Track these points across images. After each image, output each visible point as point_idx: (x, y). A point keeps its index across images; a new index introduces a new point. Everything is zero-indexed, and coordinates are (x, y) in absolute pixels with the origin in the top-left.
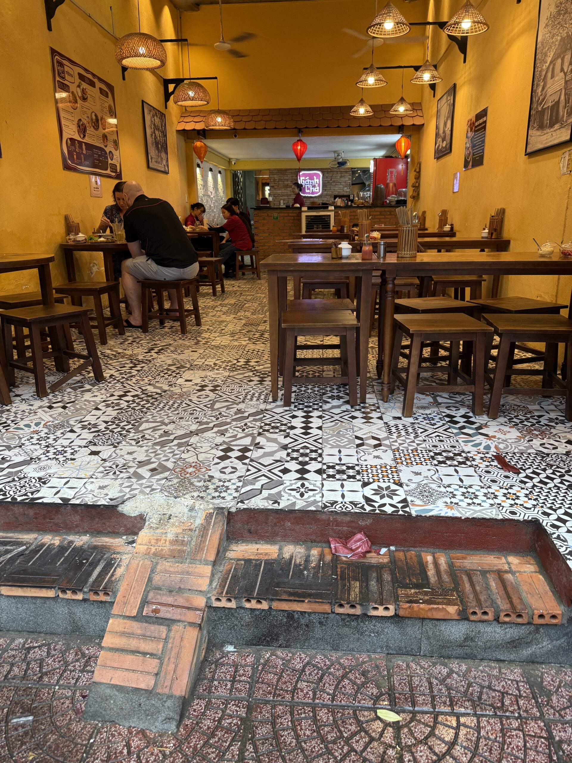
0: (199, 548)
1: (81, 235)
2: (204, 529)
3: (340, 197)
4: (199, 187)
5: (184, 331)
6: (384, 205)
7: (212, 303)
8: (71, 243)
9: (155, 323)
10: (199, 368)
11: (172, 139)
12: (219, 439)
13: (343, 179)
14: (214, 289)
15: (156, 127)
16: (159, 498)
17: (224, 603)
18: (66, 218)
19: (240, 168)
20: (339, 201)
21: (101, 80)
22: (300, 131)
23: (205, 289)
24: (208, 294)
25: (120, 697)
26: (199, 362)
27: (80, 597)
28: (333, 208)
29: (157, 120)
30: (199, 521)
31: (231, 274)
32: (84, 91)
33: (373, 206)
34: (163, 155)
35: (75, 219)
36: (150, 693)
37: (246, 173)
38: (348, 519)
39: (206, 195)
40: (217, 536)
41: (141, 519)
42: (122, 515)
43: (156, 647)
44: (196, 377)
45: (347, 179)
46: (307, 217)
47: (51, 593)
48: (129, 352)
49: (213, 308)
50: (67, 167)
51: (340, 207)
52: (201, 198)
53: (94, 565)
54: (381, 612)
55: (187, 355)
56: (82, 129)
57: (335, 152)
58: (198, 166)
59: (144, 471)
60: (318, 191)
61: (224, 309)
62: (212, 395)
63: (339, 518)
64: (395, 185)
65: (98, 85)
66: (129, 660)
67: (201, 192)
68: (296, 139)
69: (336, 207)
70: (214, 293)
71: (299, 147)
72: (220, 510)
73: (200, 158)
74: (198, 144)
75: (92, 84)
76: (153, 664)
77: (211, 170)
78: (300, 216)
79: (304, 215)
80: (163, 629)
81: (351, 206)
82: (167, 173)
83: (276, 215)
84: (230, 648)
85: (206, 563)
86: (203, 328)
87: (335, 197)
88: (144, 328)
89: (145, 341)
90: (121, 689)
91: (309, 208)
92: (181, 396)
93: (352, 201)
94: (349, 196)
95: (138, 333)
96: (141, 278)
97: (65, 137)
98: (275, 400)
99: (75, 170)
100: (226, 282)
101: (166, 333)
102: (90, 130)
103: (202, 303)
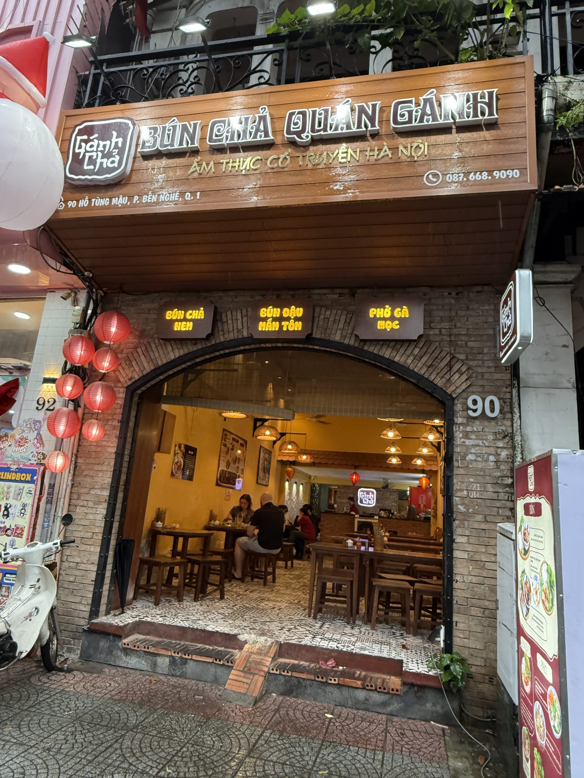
0: (268, 652)
1: (217, 522)
2: (270, 647)
3: (384, 510)
4: (286, 494)
5: (265, 584)
6: (415, 519)
7: (283, 573)
8: (211, 525)
9: (248, 579)
10: (272, 601)
11: (274, 465)
12: (279, 625)
13: (391, 497)
14: (286, 564)
15: (265, 460)
16: (253, 636)
17: (274, 672)
18: (211, 511)
19: (317, 482)
20: (382, 513)
21: (242, 439)
22: (356, 467)
23: (281, 563)
24: (281, 567)
25: (234, 695)
26: (273, 599)
27: (221, 663)
28: (377, 517)
29: (267, 456)
30: (269, 644)
31: (299, 557)
32: (233, 446)
33: (408, 519)
34: (267, 475)
35: (215, 512)
36: (245, 694)
37: (321, 486)
38: (327, 652)
39: (290, 499)
40: (274, 651)
41: (246, 642)
42: (239, 639)
43: (249, 681)
44: (271, 604)
45: (395, 496)
46: (358, 521)
47: (210, 660)
48: (235, 590)
49: (284, 575)
50: (217, 484)
51: (383, 517)
52: (287, 503)
53: (227, 655)
54: (333, 682)
55: (266, 595)
56: (228, 465)
57: (384, 479)
58: (288, 480)
59: (248, 629)
60: (372, 503)
61: (291, 577)
62: (278, 611)
63: (324, 651)
64: (424, 505)
65: (240, 441)
66: (238, 684)
67: (287, 497)
68: (353, 471)
69: (380, 517)
70: (286, 567)
71: (354, 477)
72: (277, 642)
73: (289, 477)
74: (289, 469)
75: (237, 442)
76: (247, 686)
77: (296, 483)
78: (354, 520)
79: (356, 521)
80: (251, 677)
81: (391, 518)
82: (267, 486)
83: (337, 518)
84: (274, 695)
85: (270, 657)
86: (276, 584)
87: (381, 510)
88: (242, 580)
89: (243, 586)
90: (234, 692)
91: (360, 516)
92: (262, 609)
93: (393, 514)
94: (390, 510)
95: (239, 582)
96: (245, 549)
97: (220, 469)
98: (309, 616)
99: (220, 486)
100: (295, 562)
101: (255, 585)
102: (232, 465)
103: (278, 571)
